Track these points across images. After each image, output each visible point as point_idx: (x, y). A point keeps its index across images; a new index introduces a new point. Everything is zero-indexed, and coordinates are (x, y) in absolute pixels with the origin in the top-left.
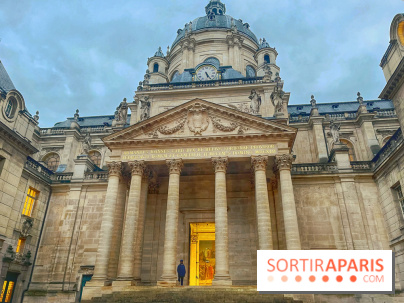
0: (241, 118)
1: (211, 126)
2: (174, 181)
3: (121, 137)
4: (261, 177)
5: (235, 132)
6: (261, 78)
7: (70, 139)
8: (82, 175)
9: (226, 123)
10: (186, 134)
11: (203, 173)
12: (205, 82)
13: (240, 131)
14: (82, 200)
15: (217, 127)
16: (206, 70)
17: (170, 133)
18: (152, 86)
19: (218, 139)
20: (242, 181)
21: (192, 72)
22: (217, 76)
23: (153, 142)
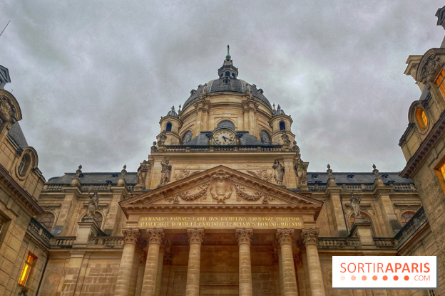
0: (266, 188)
1: (234, 194)
2: (195, 251)
3: (140, 202)
4: (287, 251)
5: (259, 202)
6: (279, 146)
7: (69, 198)
8: (86, 241)
9: (250, 193)
10: (209, 201)
11: (220, 244)
12: (223, 147)
13: (265, 202)
14: (83, 269)
15: (241, 195)
16: (223, 135)
17: (192, 200)
18: (168, 147)
19: (243, 208)
20: (263, 253)
21: (209, 135)
22: (235, 142)
23: (174, 208)
